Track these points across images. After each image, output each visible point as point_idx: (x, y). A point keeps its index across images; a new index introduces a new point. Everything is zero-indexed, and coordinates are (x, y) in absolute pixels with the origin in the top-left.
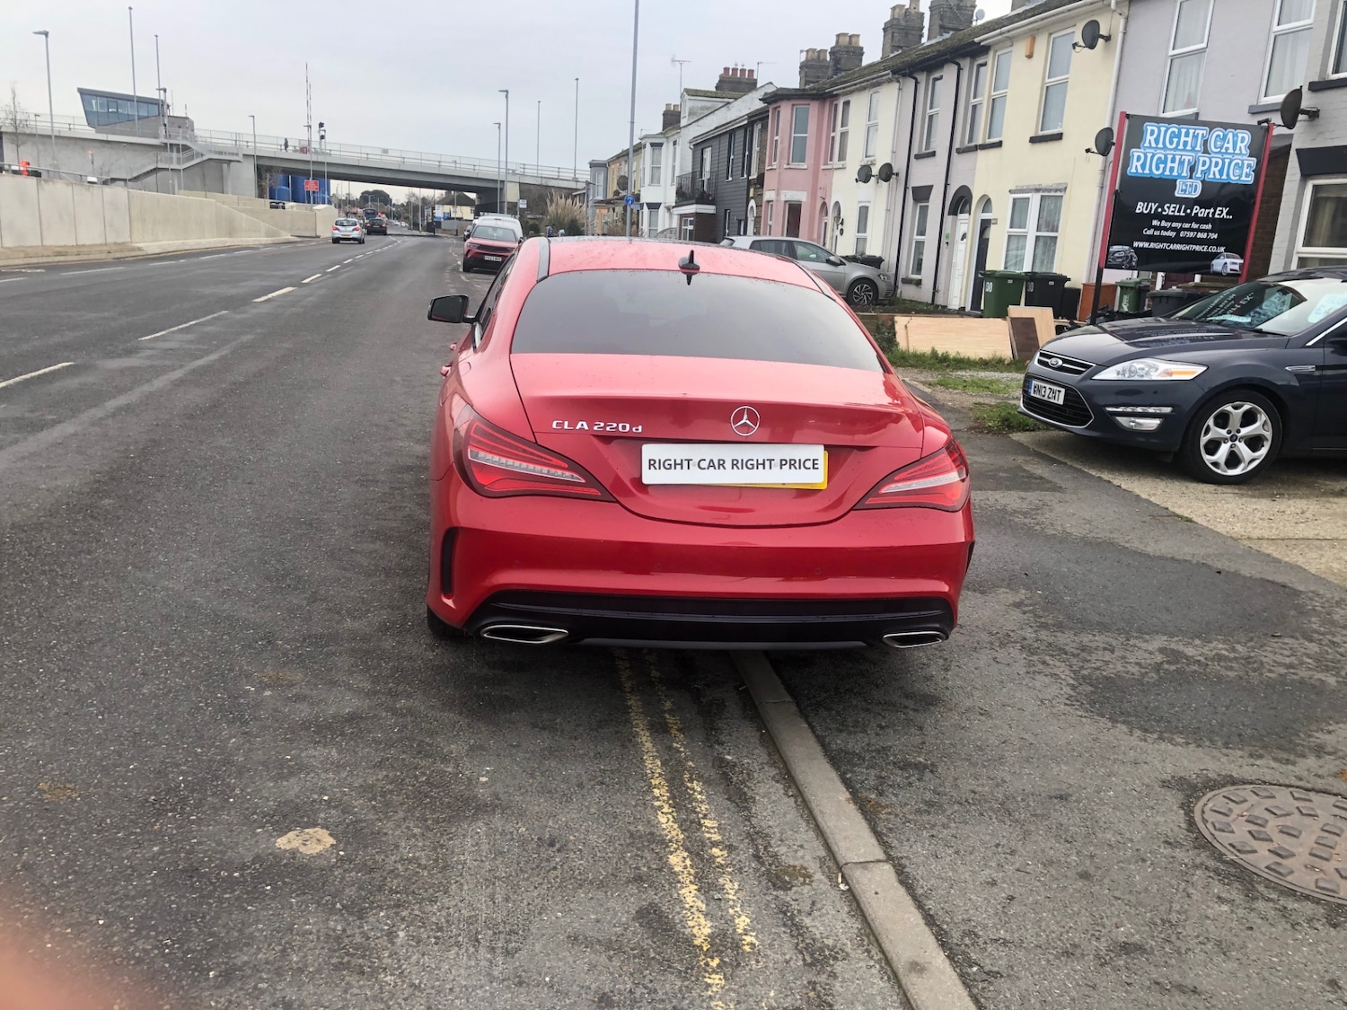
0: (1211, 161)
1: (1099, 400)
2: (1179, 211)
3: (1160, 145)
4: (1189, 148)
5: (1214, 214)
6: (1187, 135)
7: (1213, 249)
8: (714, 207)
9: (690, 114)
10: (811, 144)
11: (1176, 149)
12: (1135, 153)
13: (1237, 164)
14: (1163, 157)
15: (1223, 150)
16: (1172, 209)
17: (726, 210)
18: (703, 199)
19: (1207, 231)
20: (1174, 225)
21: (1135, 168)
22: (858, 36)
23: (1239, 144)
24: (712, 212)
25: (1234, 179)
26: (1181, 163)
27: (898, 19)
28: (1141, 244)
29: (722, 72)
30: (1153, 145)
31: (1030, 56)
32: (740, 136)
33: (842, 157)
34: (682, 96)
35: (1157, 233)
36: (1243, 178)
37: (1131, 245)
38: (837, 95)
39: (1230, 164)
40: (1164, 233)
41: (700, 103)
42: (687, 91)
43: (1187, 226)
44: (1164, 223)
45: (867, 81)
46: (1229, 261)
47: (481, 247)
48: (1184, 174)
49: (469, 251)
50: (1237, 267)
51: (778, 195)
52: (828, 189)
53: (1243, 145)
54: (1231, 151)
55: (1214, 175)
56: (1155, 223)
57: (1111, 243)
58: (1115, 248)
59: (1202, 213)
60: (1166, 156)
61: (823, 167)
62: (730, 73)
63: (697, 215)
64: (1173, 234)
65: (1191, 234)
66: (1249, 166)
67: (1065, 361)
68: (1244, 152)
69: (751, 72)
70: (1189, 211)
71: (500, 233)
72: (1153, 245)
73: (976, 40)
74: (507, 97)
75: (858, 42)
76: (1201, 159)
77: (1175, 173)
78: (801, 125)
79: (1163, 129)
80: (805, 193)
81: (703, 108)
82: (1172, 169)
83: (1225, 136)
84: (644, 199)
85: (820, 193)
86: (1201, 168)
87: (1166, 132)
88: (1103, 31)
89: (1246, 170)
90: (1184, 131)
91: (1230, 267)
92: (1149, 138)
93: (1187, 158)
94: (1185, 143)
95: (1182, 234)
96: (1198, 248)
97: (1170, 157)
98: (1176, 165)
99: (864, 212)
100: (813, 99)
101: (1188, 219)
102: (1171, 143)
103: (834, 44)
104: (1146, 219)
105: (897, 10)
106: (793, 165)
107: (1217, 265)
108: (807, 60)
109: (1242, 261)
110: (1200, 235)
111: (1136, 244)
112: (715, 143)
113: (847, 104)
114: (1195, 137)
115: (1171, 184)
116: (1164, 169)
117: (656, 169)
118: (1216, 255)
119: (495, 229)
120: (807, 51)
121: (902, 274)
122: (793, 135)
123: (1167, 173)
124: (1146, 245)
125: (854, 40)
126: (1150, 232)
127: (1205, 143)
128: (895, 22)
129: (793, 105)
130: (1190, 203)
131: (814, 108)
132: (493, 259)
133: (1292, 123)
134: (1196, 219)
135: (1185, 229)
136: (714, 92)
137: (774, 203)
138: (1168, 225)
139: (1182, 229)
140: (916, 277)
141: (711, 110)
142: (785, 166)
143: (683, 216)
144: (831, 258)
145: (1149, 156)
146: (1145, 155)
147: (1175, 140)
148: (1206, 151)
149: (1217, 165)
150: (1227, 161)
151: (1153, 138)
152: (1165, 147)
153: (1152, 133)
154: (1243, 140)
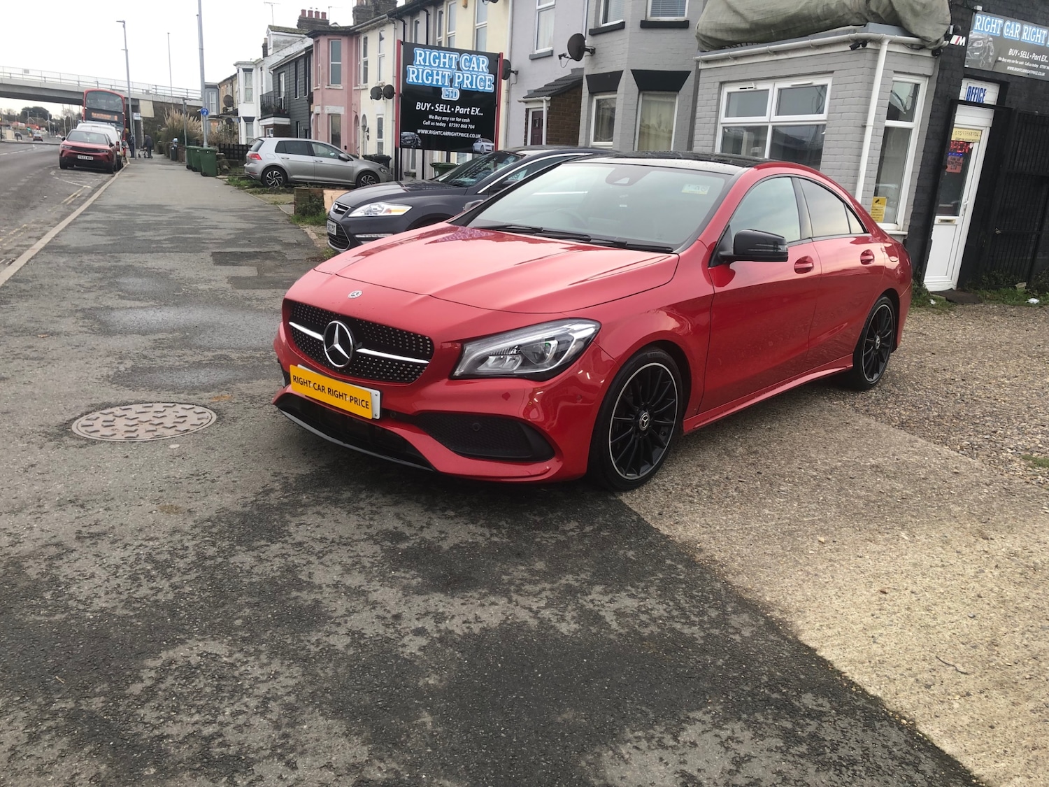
0: (463, 76)
1: (352, 230)
2: (446, 109)
3: (427, 64)
4: (447, 66)
5: (470, 112)
6: (445, 57)
7: (473, 136)
8: (288, 120)
9: (274, 46)
10: (344, 70)
11: (438, 66)
12: (410, 68)
13: (481, 78)
14: (430, 72)
15: (471, 69)
16: (441, 108)
17: (297, 122)
18: (279, 113)
19: (467, 123)
20: (444, 118)
21: (412, 78)
23: (481, 65)
24: (287, 123)
25: (481, 88)
26: (443, 76)
28: (423, 131)
29: (300, 13)
30: (423, 63)
31: (466, 6)
32: (302, 63)
33: (366, 81)
34: (268, 32)
35: (433, 124)
36: (487, 88)
37: (416, 132)
38: (359, 33)
39: (476, 78)
40: (437, 124)
41: (282, 37)
42: (270, 27)
43: (453, 119)
44: (436, 117)
45: (375, 22)
46: (484, 144)
47: (74, 148)
48: (446, 84)
49: (63, 151)
50: (490, 148)
51: (322, 109)
52: (358, 105)
53: (484, 66)
54: (476, 69)
55: (467, 85)
56: (430, 117)
57: (402, 131)
58: (405, 134)
59: (462, 111)
60: (432, 71)
61: (354, 88)
62: (307, 15)
63: (275, 126)
64: (444, 125)
65: (456, 125)
66: (489, 80)
67: (339, 206)
68: (485, 70)
69: (324, 14)
70: (453, 109)
71: (94, 137)
72: (431, 132)
74: (124, 26)
76: (457, 74)
77: (440, 83)
78: (335, 55)
79: (428, 53)
80: (343, 108)
81: (285, 42)
82: (437, 80)
83: (471, 60)
84: (241, 114)
85: (354, 108)
86: (457, 80)
87: (430, 55)
89: (488, 83)
90: (442, 55)
91: (485, 148)
92: (419, 59)
93: (447, 73)
94: (444, 63)
95: (450, 125)
96: (462, 135)
97: (435, 72)
98: (440, 78)
99: (380, 121)
100: (343, 35)
101: (453, 114)
102: (435, 63)
104: (424, 115)
106: (333, 86)
107: (477, 146)
108: (357, 6)
109: (494, 144)
110: (462, 126)
111: (419, 131)
112: (286, 69)
113: (366, 39)
114: (451, 59)
115: (437, 90)
116: (432, 80)
117: (248, 90)
118: (475, 140)
119: (88, 133)
121: (404, 169)
122: (331, 63)
123: (434, 83)
124: (426, 132)
126: (428, 123)
127: (458, 63)
129: (329, 40)
130: (452, 104)
131: (344, 43)
132: (85, 158)
133: (578, 57)
134: (458, 115)
135: (452, 122)
136: (295, 29)
137: (320, 116)
138: (439, 118)
139: (449, 121)
140: (413, 171)
141: (290, 43)
142: (326, 87)
143: (266, 127)
144: (341, 155)
145: (421, 70)
146: (417, 69)
147: (437, 61)
148: (459, 69)
149: (468, 78)
150: (474, 76)
151: (421, 59)
152: (430, 65)
153: (421, 55)
154: (483, 63)
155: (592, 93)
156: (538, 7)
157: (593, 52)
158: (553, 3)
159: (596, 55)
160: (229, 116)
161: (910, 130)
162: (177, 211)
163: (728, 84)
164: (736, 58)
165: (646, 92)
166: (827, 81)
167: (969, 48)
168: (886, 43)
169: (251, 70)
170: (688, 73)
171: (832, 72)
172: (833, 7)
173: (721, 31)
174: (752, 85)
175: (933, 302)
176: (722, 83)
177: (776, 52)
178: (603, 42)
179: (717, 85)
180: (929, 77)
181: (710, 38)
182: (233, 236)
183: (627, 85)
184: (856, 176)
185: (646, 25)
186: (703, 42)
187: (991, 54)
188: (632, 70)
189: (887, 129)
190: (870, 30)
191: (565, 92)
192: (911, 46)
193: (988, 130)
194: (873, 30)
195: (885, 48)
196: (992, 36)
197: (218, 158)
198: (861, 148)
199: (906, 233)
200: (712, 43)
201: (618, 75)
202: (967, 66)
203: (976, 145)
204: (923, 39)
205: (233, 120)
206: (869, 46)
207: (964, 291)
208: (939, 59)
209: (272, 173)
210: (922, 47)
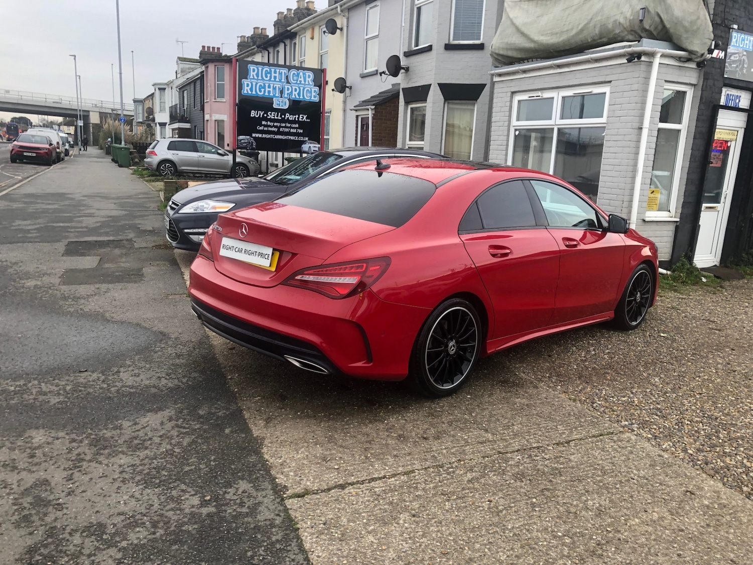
0: (292, 88)
1: (181, 225)
2: (277, 116)
3: (260, 78)
5: (298, 118)
6: (275, 72)
7: (301, 139)
8: (189, 124)
9: (182, 72)
10: (227, 88)
11: (270, 80)
13: (307, 90)
14: (263, 85)
15: (298, 82)
16: (272, 115)
17: (195, 126)
18: (183, 120)
19: (296, 128)
20: (275, 124)
21: (246, 90)
22: (266, 29)
23: (307, 79)
24: (188, 127)
26: (274, 88)
27: (280, 20)
28: (257, 135)
29: (201, 49)
30: (256, 77)
31: (312, 38)
34: (177, 62)
35: (266, 129)
36: (313, 98)
37: (251, 136)
39: (303, 90)
40: (270, 129)
41: (187, 66)
42: (179, 58)
43: (283, 125)
44: (269, 123)
45: (248, 52)
46: (312, 145)
47: (21, 147)
48: (277, 95)
49: (13, 150)
50: (317, 149)
51: (211, 116)
53: (310, 79)
54: (303, 82)
55: (295, 96)
56: (264, 123)
57: (238, 135)
58: (241, 137)
59: (291, 118)
60: (264, 84)
62: (206, 50)
63: (179, 129)
64: (276, 130)
65: (287, 130)
66: (315, 91)
67: (173, 203)
68: (311, 83)
69: (218, 49)
70: (283, 116)
71: (38, 139)
72: (264, 136)
73: (289, 29)
74: (75, 59)
75: (265, 32)
76: (286, 87)
77: (271, 94)
78: (220, 77)
79: (260, 69)
80: (226, 116)
81: (189, 68)
82: (269, 92)
83: (298, 74)
84: (157, 121)
86: (286, 92)
88: (339, 26)
89: (313, 94)
90: (273, 70)
91: (313, 149)
92: (252, 74)
93: (277, 86)
94: (275, 77)
95: (281, 130)
96: (292, 138)
97: (267, 85)
98: (271, 89)
100: (228, 61)
101: (283, 121)
102: (266, 77)
103: (252, 33)
104: (258, 121)
105: (280, 15)
106: (218, 100)
107: (305, 147)
108: (241, 42)
109: (319, 146)
110: (292, 130)
111: (254, 135)
112: (188, 88)
114: (280, 74)
115: (269, 100)
116: (265, 91)
117: (162, 103)
118: (304, 142)
119: (33, 136)
120: (241, 37)
121: (270, 161)
122: (217, 82)
123: (267, 94)
124: (260, 136)
125: (263, 31)
126: (261, 128)
127: (287, 77)
128: (279, 22)
129: (215, 65)
130: (283, 112)
131: (227, 68)
132: (30, 154)
133: (395, 74)
134: (288, 121)
135: (282, 127)
136: (197, 60)
137: (209, 122)
138: (272, 124)
139: (281, 127)
140: (276, 162)
141: (193, 70)
142: (214, 100)
143: (173, 130)
144: (219, 151)
145: (254, 84)
146: (252, 83)
147: (269, 75)
148: (288, 82)
149: (296, 90)
150: (302, 88)
151: (255, 73)
152: (263, 79)
153: (254, 70)
154: (309, 77)
155: (407, 103)
156: (366, 37)
157: (407, 70)
158: (377, 34)
159: (409, 72)
160: (149, 122)
161: (679, 131)
162: (72, 199)
163: (517, 94)
164: (524, 71)
165: (450, 101)
166: (606, 89)
167: (727, 60)
168: (659, 55)
169: (164, 89)
170: (484, 86)
171: (610, 82)
172: (610, 26)
173: (511, 49)
174: (539, 93)
175: (704, 280)
176: (513, 93)
177: (559, 66)
178: (415, 61)
179: (509, 94)
180: (694, 85)
181: (502, 56)
182: (98, 224)
183: (435, 96)
184: (635, 171)
185: (449, 47)
186: (496, 59)
187: (745, 66)
188: (439, 84)
189: (659, 130)
190: (644, 45)
191: (386, 102)
192: (679, 59)
193: (743, 130)
194: (647, 45)
195: (657, 60)
196: (746, 51)
197: (131, 153)
198: (638, 147)
199: (678, 220)
200: (504, 60)
201: (427, 88)
202: (726, 76)
203: (733, 143)
204: (691, 52)
205: (152, 125)
206: (643, 58)
207: (727, 267)
208: (703, 70)
209: (165, 166)
210: (689, 60)
